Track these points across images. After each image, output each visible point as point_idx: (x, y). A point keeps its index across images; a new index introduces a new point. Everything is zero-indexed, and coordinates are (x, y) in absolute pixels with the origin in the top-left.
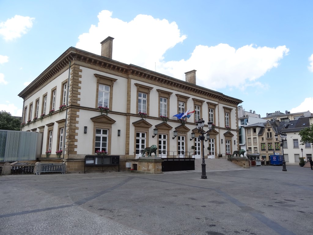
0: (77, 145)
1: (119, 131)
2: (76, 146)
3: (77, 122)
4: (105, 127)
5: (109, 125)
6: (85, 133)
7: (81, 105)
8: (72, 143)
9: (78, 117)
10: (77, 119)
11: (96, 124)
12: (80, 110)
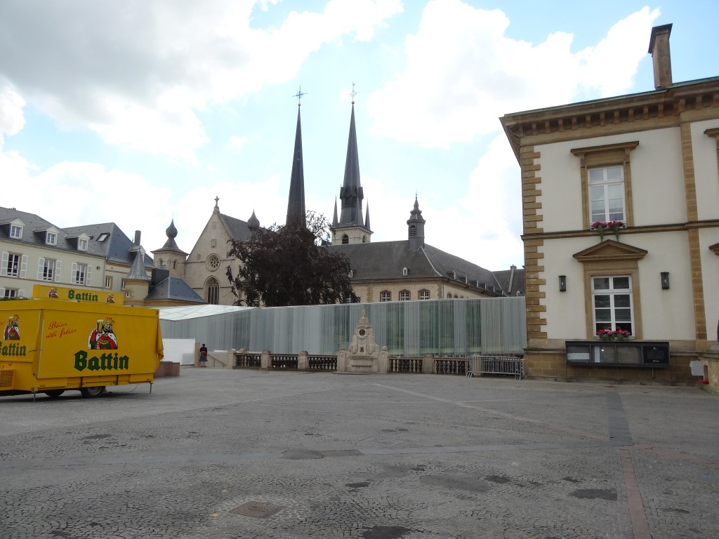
0: (545, 319)
1: (665, 275)
2: (544, 322)
3: (542, 269)
4: (620, 270)
5: (631, 265)
6: (563, 289)
7: (545, 231)
8: (533, 315)
9: (542, 256)
10: (540, 262)
11: (590, 266)
12: (546, 242)
